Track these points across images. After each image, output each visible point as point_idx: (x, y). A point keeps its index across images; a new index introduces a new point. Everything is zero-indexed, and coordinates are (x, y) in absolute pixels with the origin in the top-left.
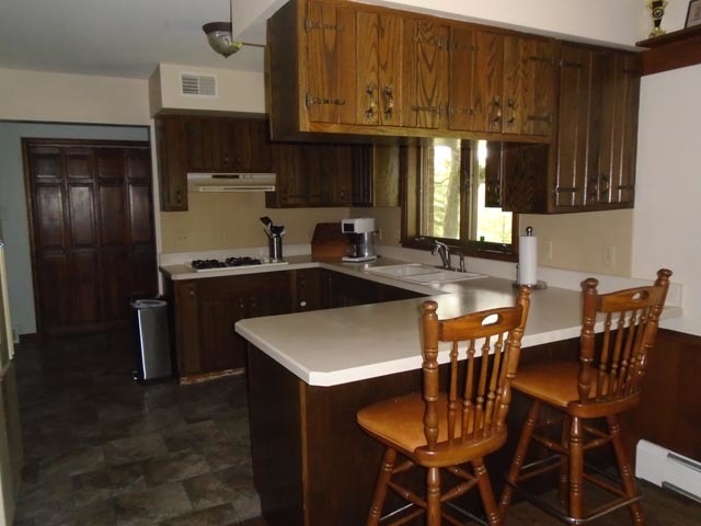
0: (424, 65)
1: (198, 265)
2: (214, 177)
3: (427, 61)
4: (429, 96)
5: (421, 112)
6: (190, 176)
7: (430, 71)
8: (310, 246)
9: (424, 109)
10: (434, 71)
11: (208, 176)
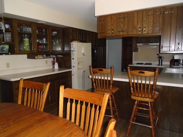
0: (121, 23)
1: (138, 64)
2: (143, 44)
3: (121, 22)
4: (122, 29)
5: (120, 32)
6: (138, 44)
7: (122, 24)
8: (169, 62)
9: (121, 31)
10: (123, 24)
11: (141, 44)
